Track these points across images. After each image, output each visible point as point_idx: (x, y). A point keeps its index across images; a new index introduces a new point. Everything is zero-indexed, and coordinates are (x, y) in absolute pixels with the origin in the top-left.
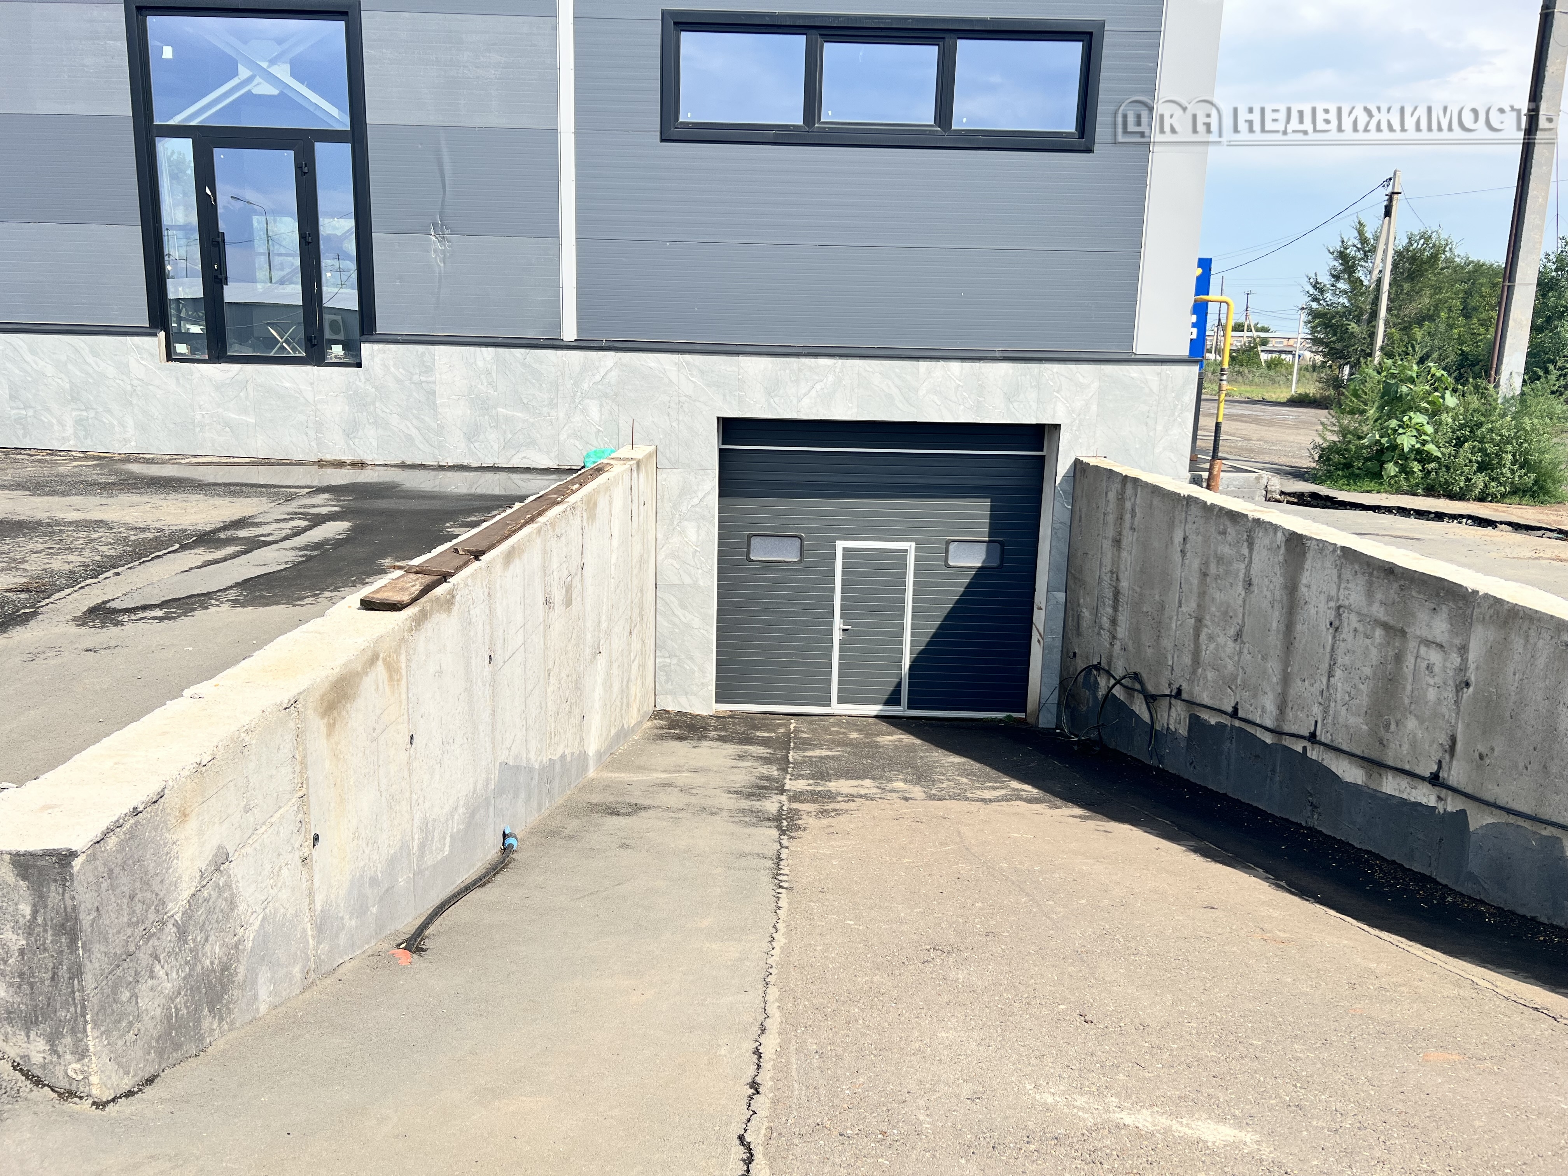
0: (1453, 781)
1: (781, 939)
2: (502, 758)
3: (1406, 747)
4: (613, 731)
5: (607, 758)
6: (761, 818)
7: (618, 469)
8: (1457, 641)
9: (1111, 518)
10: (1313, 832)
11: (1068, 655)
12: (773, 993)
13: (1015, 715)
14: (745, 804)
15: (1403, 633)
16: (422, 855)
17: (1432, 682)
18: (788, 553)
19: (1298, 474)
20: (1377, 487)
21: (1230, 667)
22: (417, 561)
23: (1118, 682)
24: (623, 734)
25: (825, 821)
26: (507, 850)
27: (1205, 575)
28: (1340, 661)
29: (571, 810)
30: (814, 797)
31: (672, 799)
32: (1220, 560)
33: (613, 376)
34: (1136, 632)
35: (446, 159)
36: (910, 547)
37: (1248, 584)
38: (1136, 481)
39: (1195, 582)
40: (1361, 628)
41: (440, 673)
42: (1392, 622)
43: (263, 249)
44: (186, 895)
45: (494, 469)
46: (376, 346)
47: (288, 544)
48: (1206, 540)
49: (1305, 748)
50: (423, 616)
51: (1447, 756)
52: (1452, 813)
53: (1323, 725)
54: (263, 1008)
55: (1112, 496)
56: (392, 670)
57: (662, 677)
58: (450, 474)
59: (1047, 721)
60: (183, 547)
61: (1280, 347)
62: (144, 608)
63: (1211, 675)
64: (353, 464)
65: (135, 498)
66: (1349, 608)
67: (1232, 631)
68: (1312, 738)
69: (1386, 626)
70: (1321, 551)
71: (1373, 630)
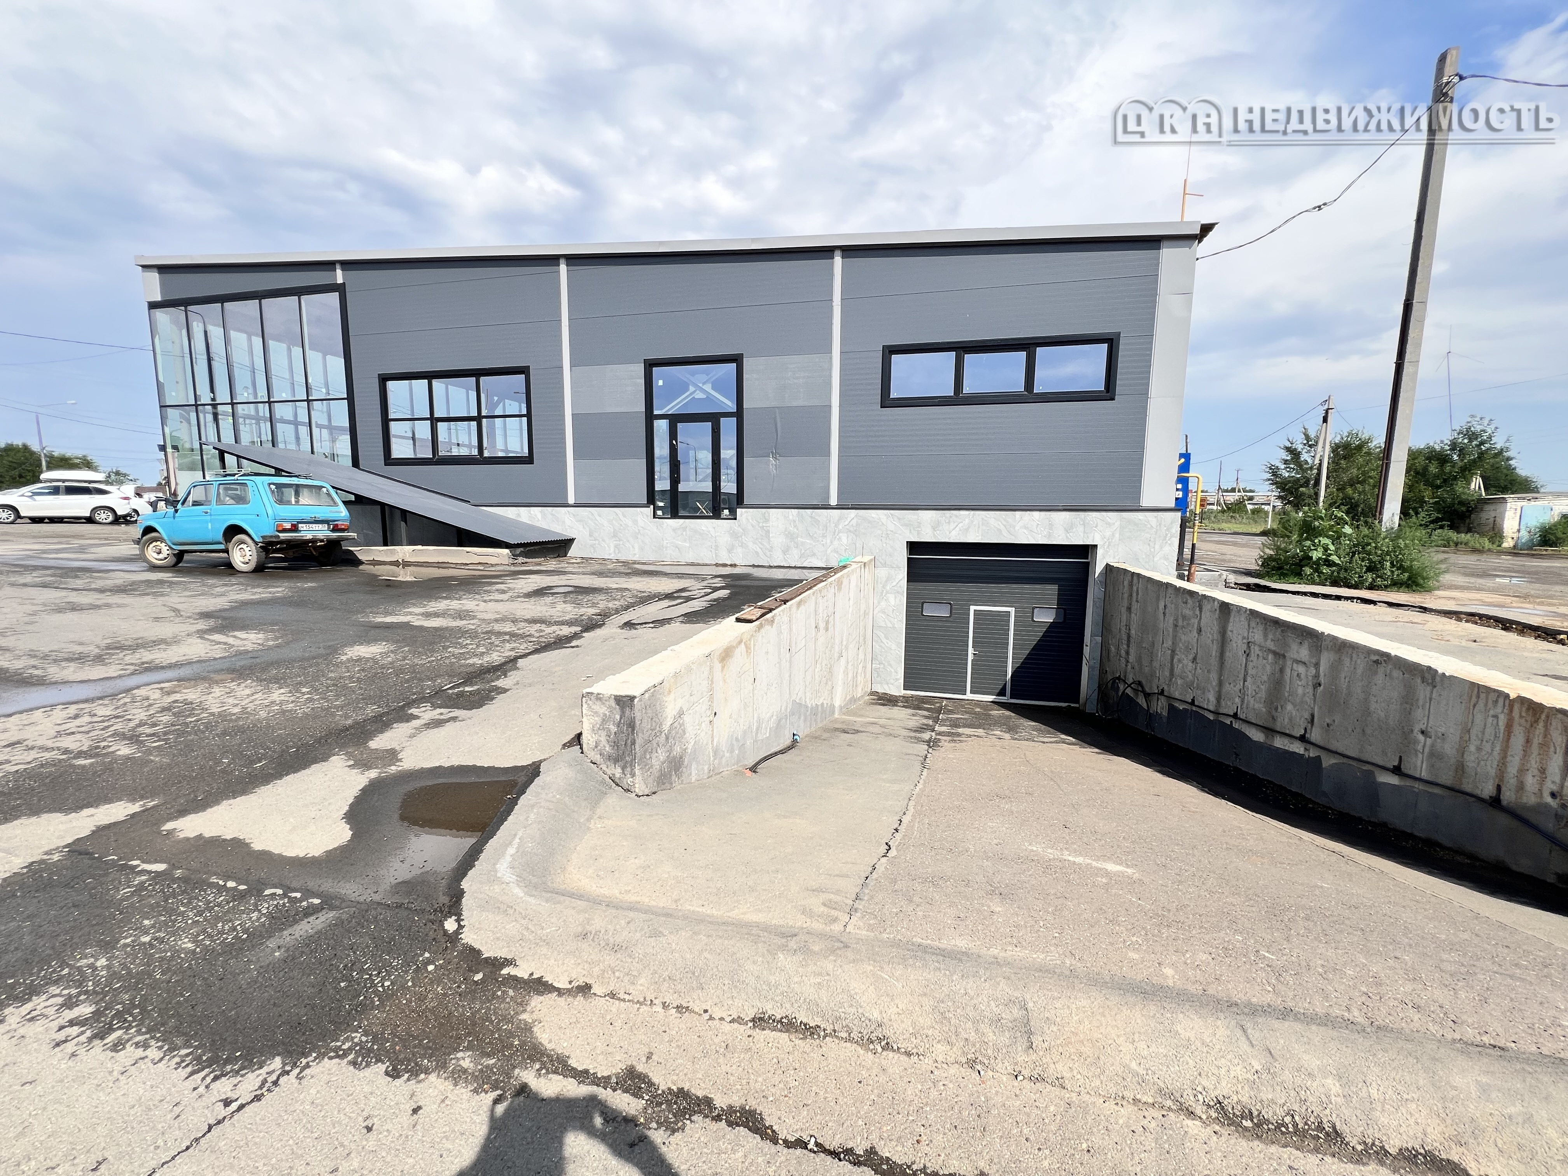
0: (1313, 739)
1: (920, 786)
2: (794, 698)
3: (1286, 720)
4: (848, 698)
5: (844, 710)
6: (920, 740)
7: (854, 566)
8: (1314, 661)
9: (1126, 596)
10: (1236, 769)
11: (1103, 672)
12: (912, 803)
13: (1073, 705)
14: (913, 734)
15: (1284, 656)
16: (757, 734)
17: (1300, 683)
18: (943, 612)
19: (1248, 573)
20: (1299, 581)
21: (1190, 677)
22: (759, 604)
23: (1129, 686)
24: (853, 700)
25: (953, 744)
26: (795, 741)
27: (1176, 626)
28: (1250, 672)
29: (826, 730)
30: (949, 734)
31: (877, 729)
32: (1184, 617)
33: (854, 522)
34: (1139, 659)
35: (778, 420)
36: (1012, 610)
37: (1200, 631)
38: (1139, 575)
39: (1171, 630)
40: (1261, 655)
41: (767, 653)
42: (1278, 651)
43: (692, 465)
44: (669, 723)
45: (795, 567)
46: (744, 510)
47: (702, 599)
48: (1177, 608)
49: (1231, 722)
50: (761, 627)
51: (1310, 725)
52: (1313, 758)
53: (1241, 708)
54: (693, 780)
55: (1126, 583)
56: (747, 648)
57: (875, 675)
58: (774, 570)
59: (1091, 708)
60: (660, 600)
61: (1262, 501)
62: (646, 623)
63: (1179, 682)
64: (731, 565)
65: (639, 579)
66: (1254, 643)
67: (1191, 657)
68: (1235, 716)
69: (1275, 653)
70: (1239, 611)
71: (1267, 655)
